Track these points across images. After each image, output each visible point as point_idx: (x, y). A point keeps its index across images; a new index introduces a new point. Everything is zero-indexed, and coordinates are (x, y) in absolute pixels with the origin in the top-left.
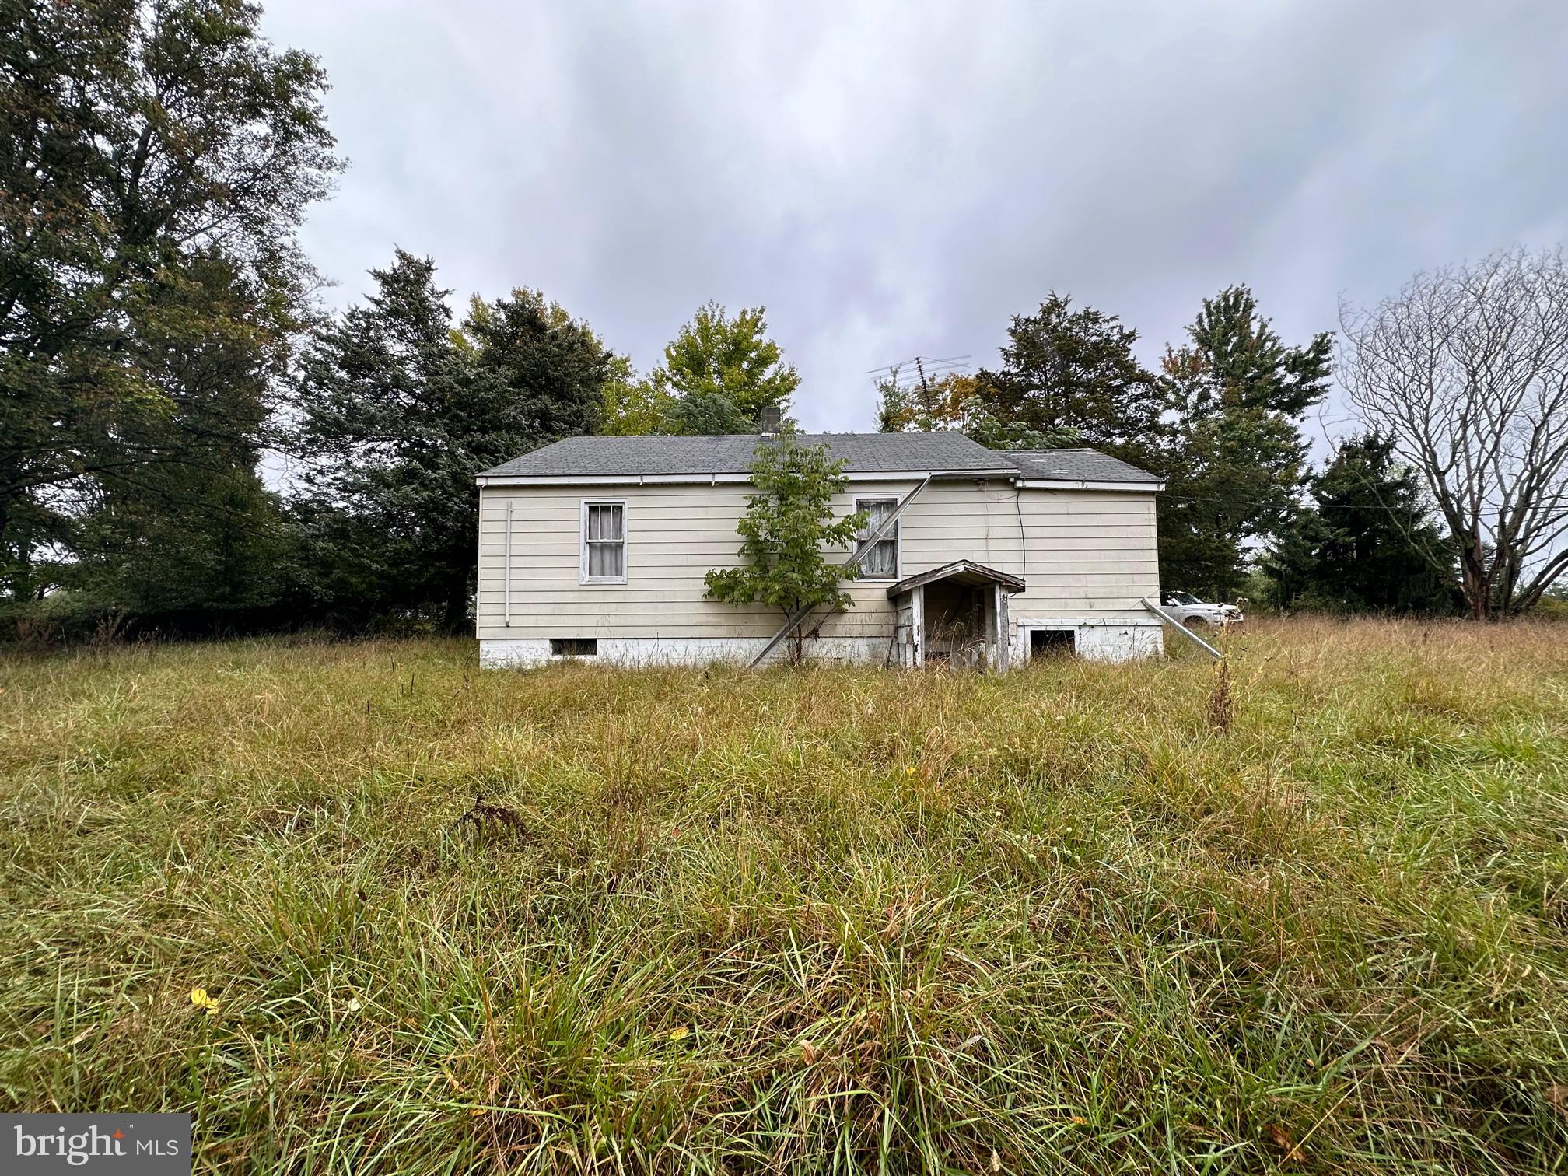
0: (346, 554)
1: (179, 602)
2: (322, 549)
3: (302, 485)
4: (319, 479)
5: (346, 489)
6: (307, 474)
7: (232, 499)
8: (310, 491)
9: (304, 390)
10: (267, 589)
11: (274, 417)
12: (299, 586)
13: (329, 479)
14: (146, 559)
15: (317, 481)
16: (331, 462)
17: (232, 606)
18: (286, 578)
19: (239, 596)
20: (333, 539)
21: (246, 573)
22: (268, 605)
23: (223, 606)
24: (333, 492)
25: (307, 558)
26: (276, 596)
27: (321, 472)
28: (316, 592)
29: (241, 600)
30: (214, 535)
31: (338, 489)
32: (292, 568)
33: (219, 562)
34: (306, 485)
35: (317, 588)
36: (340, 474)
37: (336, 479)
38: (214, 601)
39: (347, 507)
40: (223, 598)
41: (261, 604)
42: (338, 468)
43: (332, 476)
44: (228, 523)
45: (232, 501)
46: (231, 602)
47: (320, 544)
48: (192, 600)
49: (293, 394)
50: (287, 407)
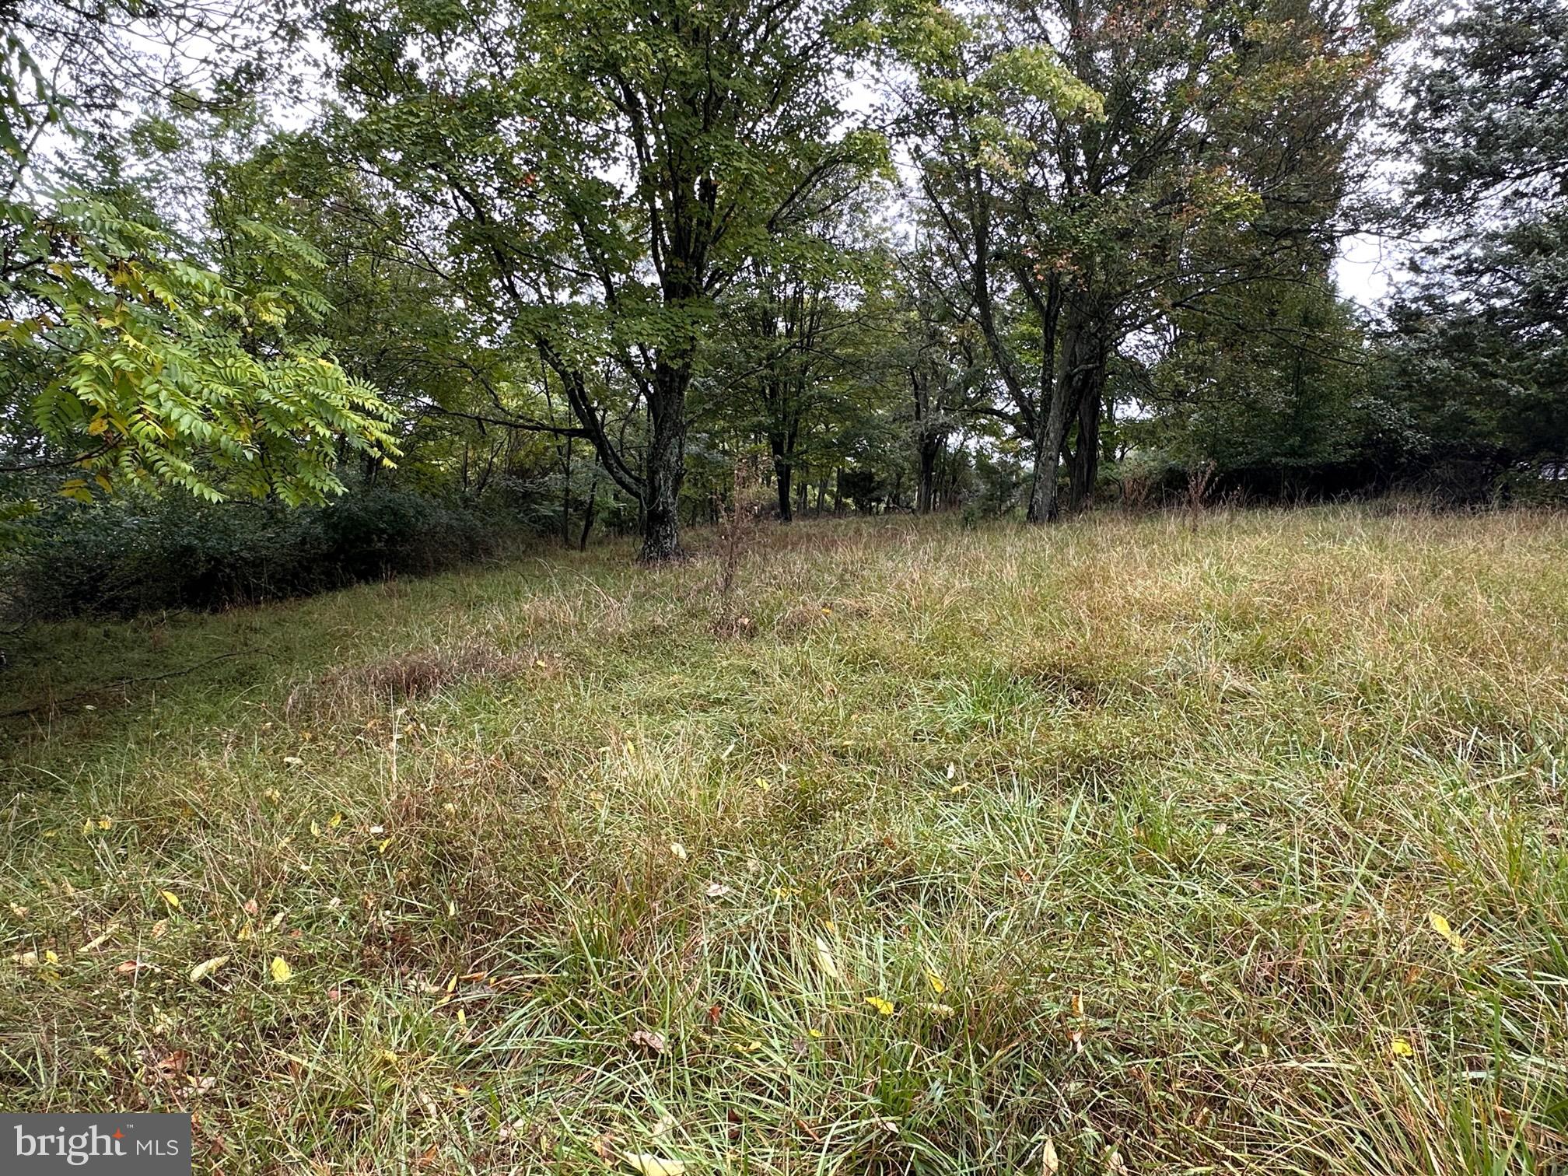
0: (1469, 374)
1: (1243, 459)
2: (1432, 370)
3: (1406, 276)
4: (1431, 262)
5: (1469, 270)
6: (1411, 260)
7: (1306, 318)
8: (1416, 284)
9: (1415, 129)
10: (1344, 438)
11: (1368, 185)
12: (1383, 432)
13: (1442, 260)
14: (1214, 407)
15: (1426, 268)
16: (1443, 234)
17: (1302, 462)
18: (1366, 421)
19: (1308, 449)
20: (1447, 354)
21: (1321, 417)
22: (1343, 459)
23: (1292, 462)
24: (1450, 279)
25: (1408, 386)
26: (1351, 447)
27: (1432, 251)
28: (1407, 440)
29: (1309, 455)
30: (1284, 369)
31: (1458, 273)
32: (1376, 406)
33: (1288, 404)
34: (1411, 276)
35: (1408, 433)
36: (1459, 250)
37: (1453, 258)
38: (1285, 455)
39: (1468, 300)
40: (1292, 453)
41: (1334, 458)
42: (1454, 242)
43: (1448, 254)
44: (1302, 350)
45: (1306, 320)
46: (1300, 456)
47: (1432, 363)
48: (1257, 455)
49: (1394, 140)
50: (1386, 165)
